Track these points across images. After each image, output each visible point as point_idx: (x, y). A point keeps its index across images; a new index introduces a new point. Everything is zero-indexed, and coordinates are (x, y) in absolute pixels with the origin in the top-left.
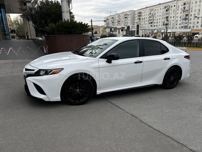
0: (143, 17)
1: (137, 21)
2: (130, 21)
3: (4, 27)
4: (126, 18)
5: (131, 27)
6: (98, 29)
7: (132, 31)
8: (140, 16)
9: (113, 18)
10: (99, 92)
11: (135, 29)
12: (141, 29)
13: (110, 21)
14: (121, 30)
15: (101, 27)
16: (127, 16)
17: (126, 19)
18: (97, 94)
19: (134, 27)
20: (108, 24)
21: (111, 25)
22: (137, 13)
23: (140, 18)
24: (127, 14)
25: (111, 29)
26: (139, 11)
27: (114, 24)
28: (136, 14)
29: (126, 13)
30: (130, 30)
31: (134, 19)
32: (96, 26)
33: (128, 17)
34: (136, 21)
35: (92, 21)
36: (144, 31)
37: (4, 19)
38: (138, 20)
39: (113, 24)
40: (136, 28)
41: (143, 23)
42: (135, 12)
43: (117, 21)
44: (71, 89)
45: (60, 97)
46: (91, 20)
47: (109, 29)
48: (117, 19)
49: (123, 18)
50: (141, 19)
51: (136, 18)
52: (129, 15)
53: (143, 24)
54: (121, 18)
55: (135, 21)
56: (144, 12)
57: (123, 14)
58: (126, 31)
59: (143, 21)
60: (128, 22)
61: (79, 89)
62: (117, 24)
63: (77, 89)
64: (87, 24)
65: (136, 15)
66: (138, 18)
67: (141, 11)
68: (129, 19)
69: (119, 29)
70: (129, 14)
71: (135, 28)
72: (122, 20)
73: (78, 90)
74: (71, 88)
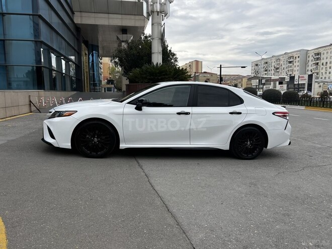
0: (324, 61)
1: (312, 68)
2: (298, 68)
3: (94, 74)
4: (290, 62)
5: (296, 78)
6: (240, 80)
7: (298, 84)
8: (318, 59)
9: (266, 63)
10: (123, 146)
11: (306, 82)
12: (316, 82)
13: (261, 68)
14: (277, 83)
15: (244, 77)
16: (293, 59)
17: (290, 65)
18: (120, 148)
19: (302, 77)
20: (257, 72)
21: (262, 74)
22: (313, 54)
23: (318, 63)
24: (293, 57)
25: (260, 81)
26: (317, 51)
27: (269, 72)
28: (311, 56)
29: (291, 55)
30: (295, 83)
31: (306, 63)
32: (237, 75)
33: (295, 61)
34: (310, 68)
35: (221, 67)
36: (322, 84)
37: (95, 64)
38: (315, 67)
39: (266, 72)
40: (307, 79)
41: (323, 71)
42: (308, 52)
43: (273, 68)
44: (88, 138)
45: (70, 144)
46: (221, 65)
47: (258, 81)
48: (273, 64)
49: (285, 62)
50: (320, 64)
51: (310, 63)
52: (297, 58)
53: (324, 73)
54: (281, 62)
55: (307, 68)
56: (325, 52)
57: (286, 57)
58: (288, 83)
59: (324, 69)
60: (295, 69)
61: (97, 138)
62: (273, 72)
63: (94, 137)
64: (186, 69)
65: (311, 58)
66: (314, 62)
67: (321, 51)
68: (297, 64)
69: (275, 81)
70: (297, 56)
71: (305, 80)
72: (283, 66)
73: (96, 140)
74: (87, 136)
